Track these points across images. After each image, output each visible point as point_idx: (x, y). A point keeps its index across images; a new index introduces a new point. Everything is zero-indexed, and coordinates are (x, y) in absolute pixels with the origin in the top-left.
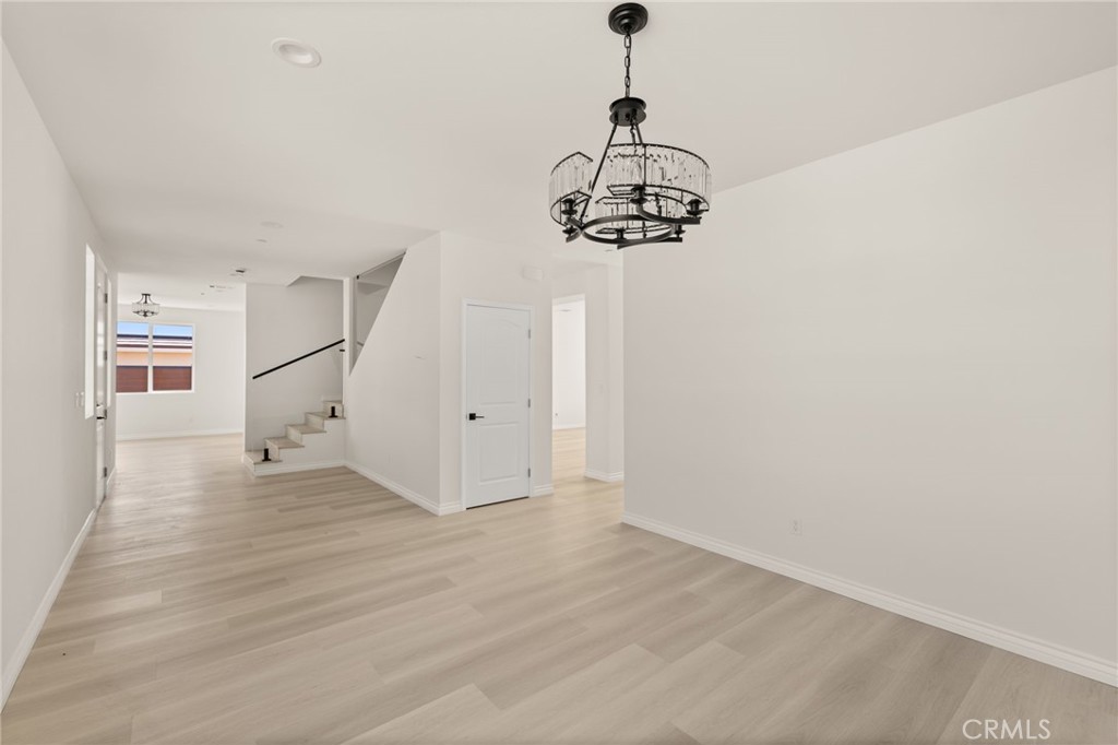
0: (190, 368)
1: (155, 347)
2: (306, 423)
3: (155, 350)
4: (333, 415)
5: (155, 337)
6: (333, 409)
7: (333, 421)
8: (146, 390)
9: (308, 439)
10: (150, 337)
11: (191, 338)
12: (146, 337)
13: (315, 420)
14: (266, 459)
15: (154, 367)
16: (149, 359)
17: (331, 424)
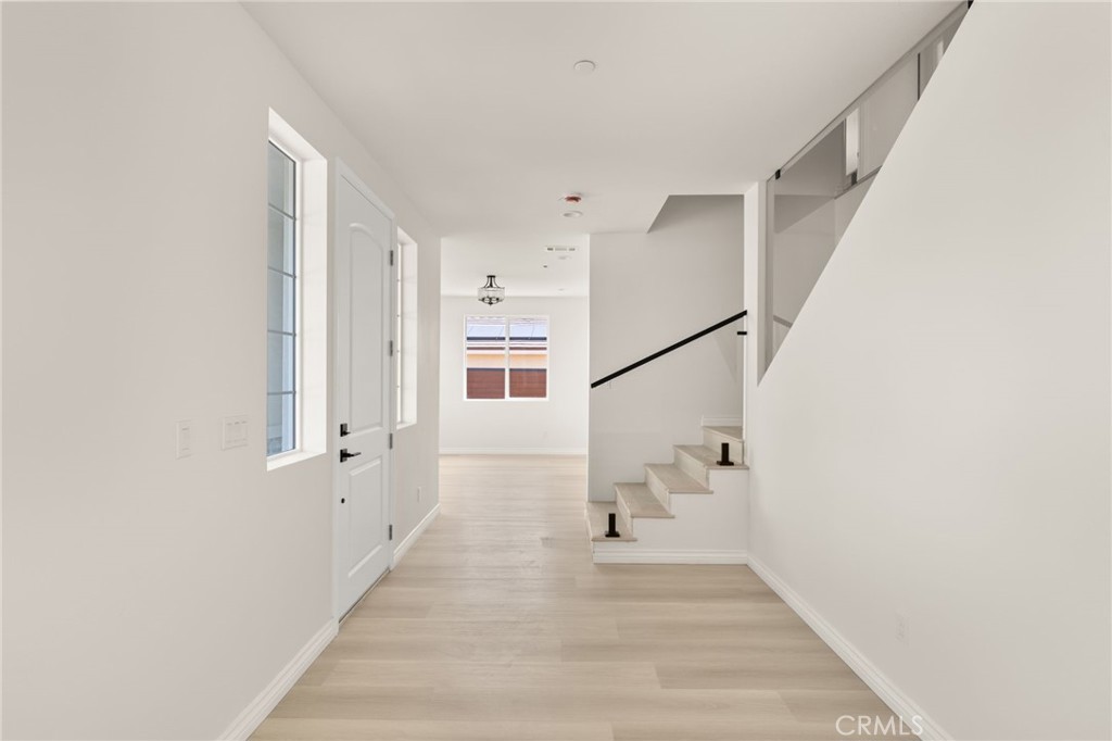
0: (545, 370)
1: (511, 349)
2: (675, 467)
3: (512, 352)
4: (725, 461)
5: (511, 339)
6: (725, 447)
7: (726, 472)
8: (503, 397)
9: (679, 503)
10: (507, 339)
11: (545, 339)
12: (504, 339)
13: (693, 466)
14: (612, 533)
15: (511, 370)
16: (506, 361)
17: (721, 476)
